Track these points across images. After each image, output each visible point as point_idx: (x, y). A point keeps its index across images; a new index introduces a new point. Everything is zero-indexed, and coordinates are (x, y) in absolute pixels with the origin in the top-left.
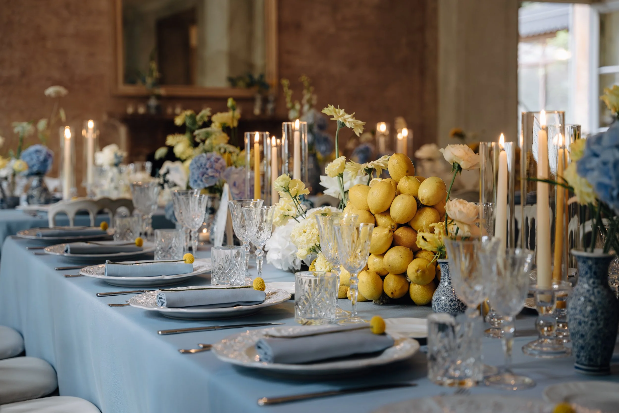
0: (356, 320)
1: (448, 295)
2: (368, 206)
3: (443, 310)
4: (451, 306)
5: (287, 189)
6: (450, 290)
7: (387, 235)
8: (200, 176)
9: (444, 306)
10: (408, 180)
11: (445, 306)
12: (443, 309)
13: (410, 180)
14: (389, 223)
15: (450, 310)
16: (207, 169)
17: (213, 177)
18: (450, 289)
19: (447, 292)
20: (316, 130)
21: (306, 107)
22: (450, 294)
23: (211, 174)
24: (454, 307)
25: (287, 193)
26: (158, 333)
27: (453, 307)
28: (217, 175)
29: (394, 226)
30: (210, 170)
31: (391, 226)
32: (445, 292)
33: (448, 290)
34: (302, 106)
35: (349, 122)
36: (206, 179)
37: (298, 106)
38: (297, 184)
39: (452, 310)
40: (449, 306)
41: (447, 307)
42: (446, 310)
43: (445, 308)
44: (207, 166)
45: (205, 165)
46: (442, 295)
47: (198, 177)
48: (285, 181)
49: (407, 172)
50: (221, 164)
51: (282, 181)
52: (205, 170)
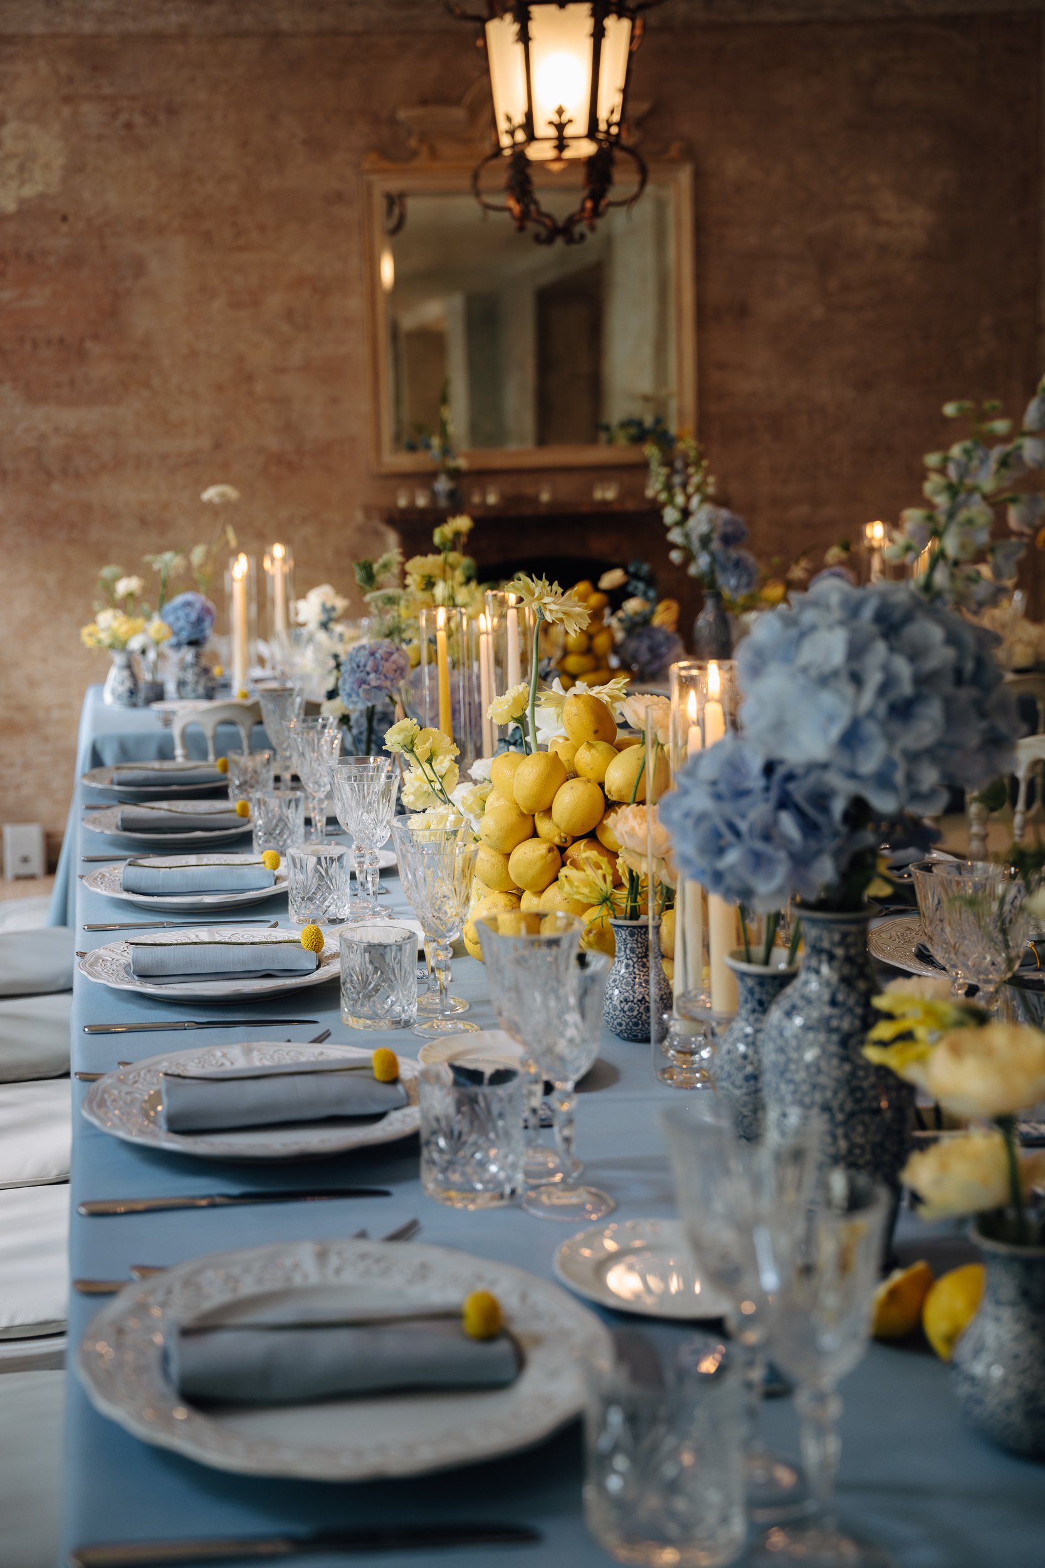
1: (620, 988)
2: (515, 800)
3: (610, 1017)
4: (624, 1012)
5: (410, 748)
6: (625, 980)
7: (544, 857)
8: (355, 687)
9: (611, 1011)
10: (590, 751)
11: (614, 1011)
12: (611, 1015)
13: (593, 751)
14: (556, 832)
15: (623, 1018)
16: (368, 673)
17: (379, 688)
18: (626, 977)
19: (620, 984)
22: (624, 987)
23: (374, 683)
24: (630, 1014)
25: (410, 754)
26: (84, 1031)
27: (628, 1013)
28: (388, 684)
29: (565, 838)
30: (372, 676)
31: (561, 837)
32: (616, 983)
33: (622, 979)
35: (551, 611)
36: (367, 692)
38: (431, 737)
39: (625, 1019)
40: (620, 1011)
41: (617, 1013)
42: (615, 1017)
43: (613, 1013)
44: (368, 668)
45: (365, 666)
46: (609, 988)
47: (352, 689)
48: (405, 733)
49: (596, 732)
50: (394, 662)
52: (363, 675)
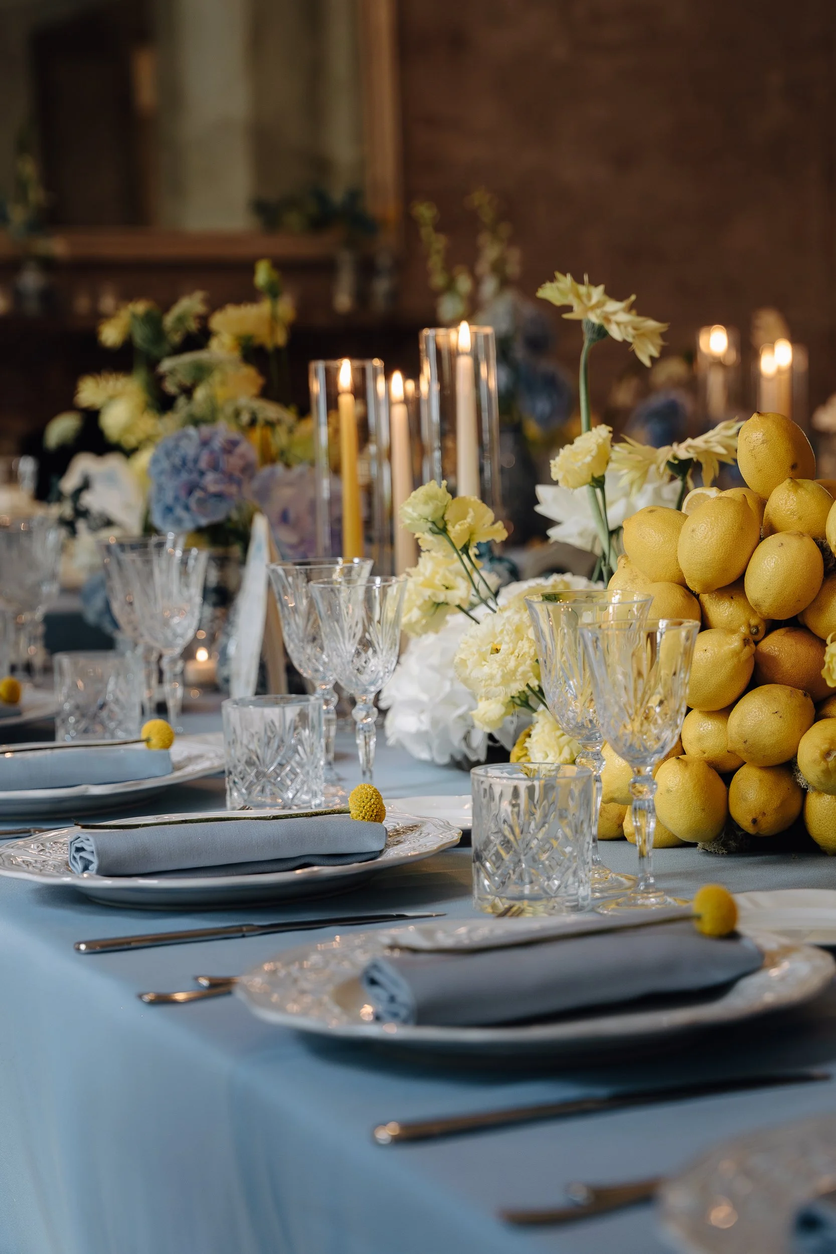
0: (653, 900)
2: (680, 571)
5: (441, 526)
7: (736, 653)
8: (183, 494)
10: (796, 491)
13: (801, 492)
14: (743, 619)
16: (202, 473)
17: (219, 496)
20: (519, 353)
21: (489, 286)
23: (213, 488)
25: (440, 537)
28: (233, 489)
29: (756, 627)
30: (210, 477)
31: (749, 626)
34: (477, 282)
35: (618, 324)
36: (201, 502)
37: (464, 284)
38: (471, 510)
44: (203, 464)
45: (196, 461)
47: (177, 498)
48: (436, 502)
49: (794, 467)
50: (242, 456)
51: (426, 503)
52: (195, 476)
